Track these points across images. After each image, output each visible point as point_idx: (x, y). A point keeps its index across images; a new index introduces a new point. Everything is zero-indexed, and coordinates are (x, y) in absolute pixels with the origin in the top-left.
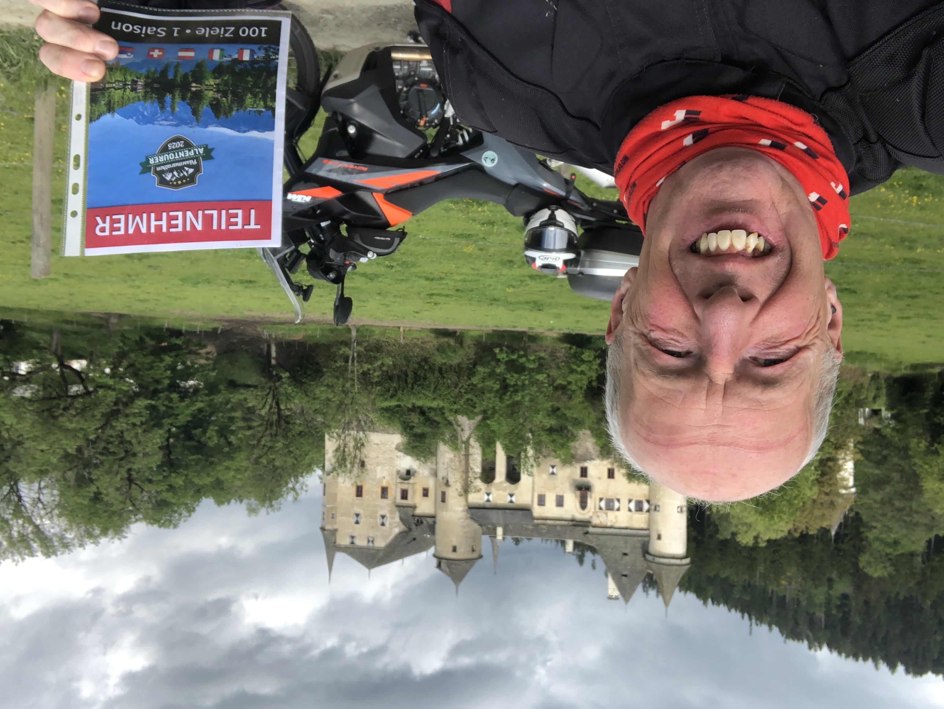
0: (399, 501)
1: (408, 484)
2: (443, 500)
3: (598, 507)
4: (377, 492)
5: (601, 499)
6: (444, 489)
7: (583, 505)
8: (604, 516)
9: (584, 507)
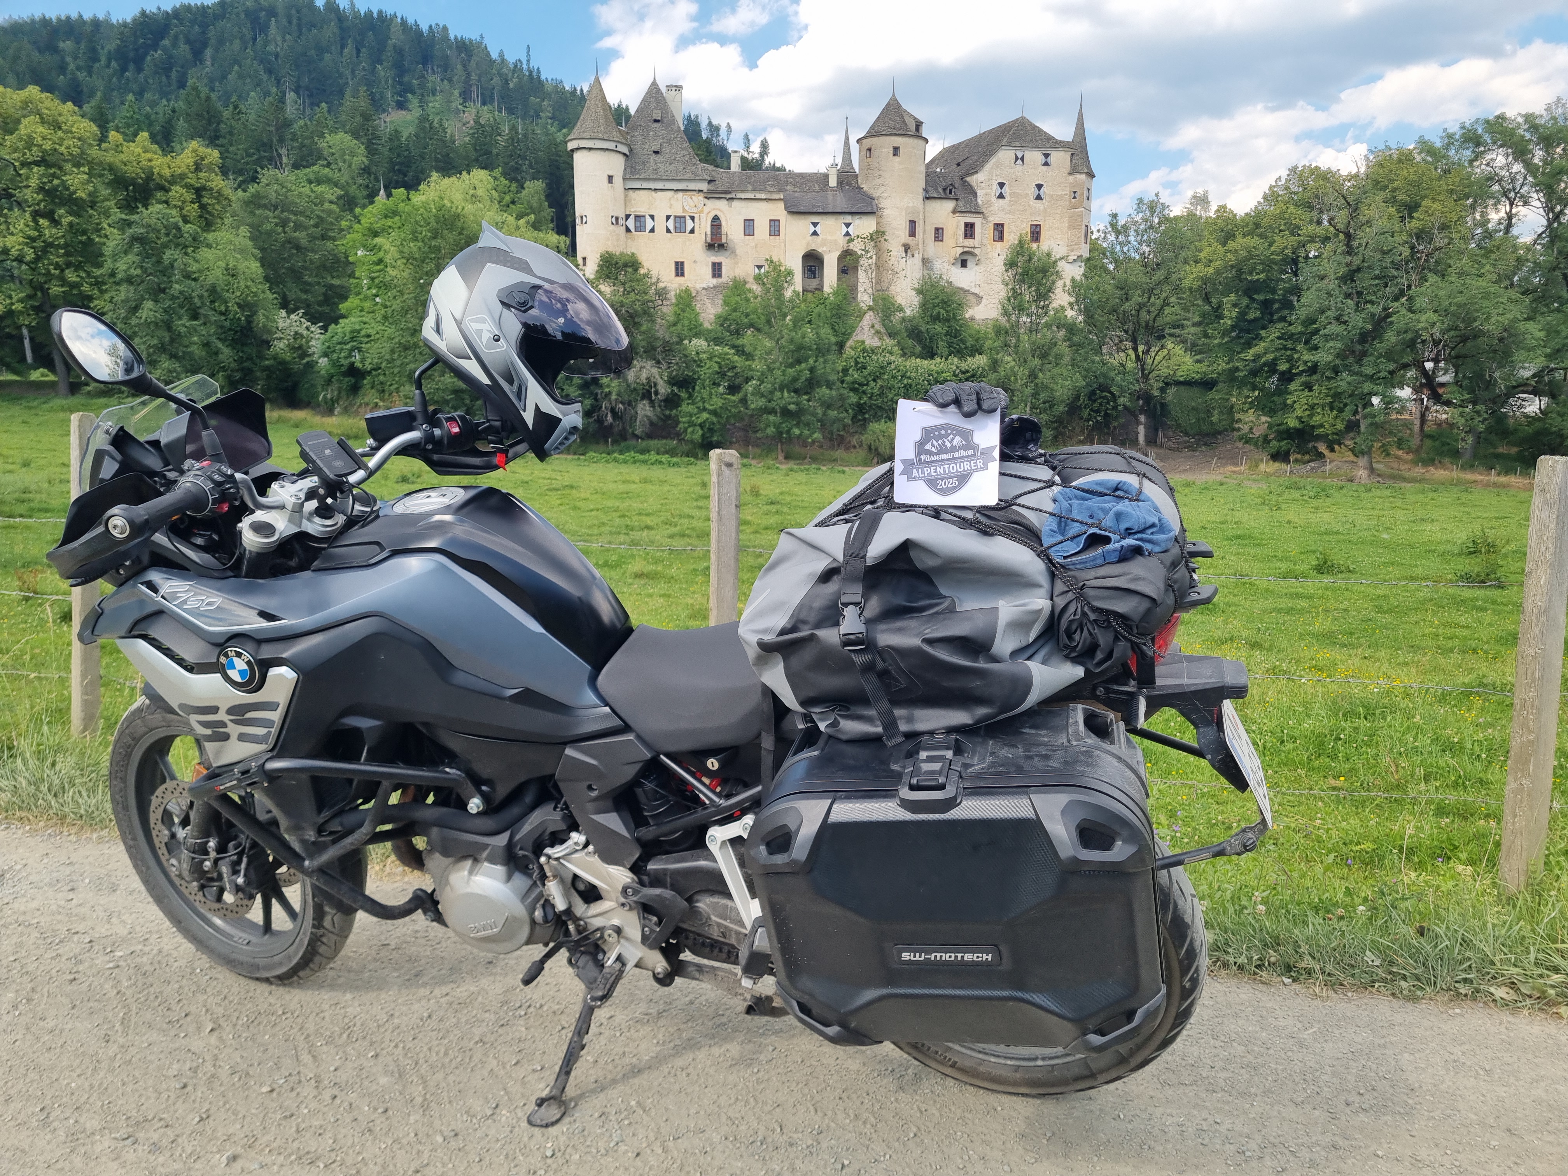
0: (977, 220)
1: (963, 247)
2: (912, 223)
3: (696, 220)
4: (1009, 233)
5: (692, 231)
6: (911, 241)
7: (716, 223)
8: (687, 208)
9: (716, 219)
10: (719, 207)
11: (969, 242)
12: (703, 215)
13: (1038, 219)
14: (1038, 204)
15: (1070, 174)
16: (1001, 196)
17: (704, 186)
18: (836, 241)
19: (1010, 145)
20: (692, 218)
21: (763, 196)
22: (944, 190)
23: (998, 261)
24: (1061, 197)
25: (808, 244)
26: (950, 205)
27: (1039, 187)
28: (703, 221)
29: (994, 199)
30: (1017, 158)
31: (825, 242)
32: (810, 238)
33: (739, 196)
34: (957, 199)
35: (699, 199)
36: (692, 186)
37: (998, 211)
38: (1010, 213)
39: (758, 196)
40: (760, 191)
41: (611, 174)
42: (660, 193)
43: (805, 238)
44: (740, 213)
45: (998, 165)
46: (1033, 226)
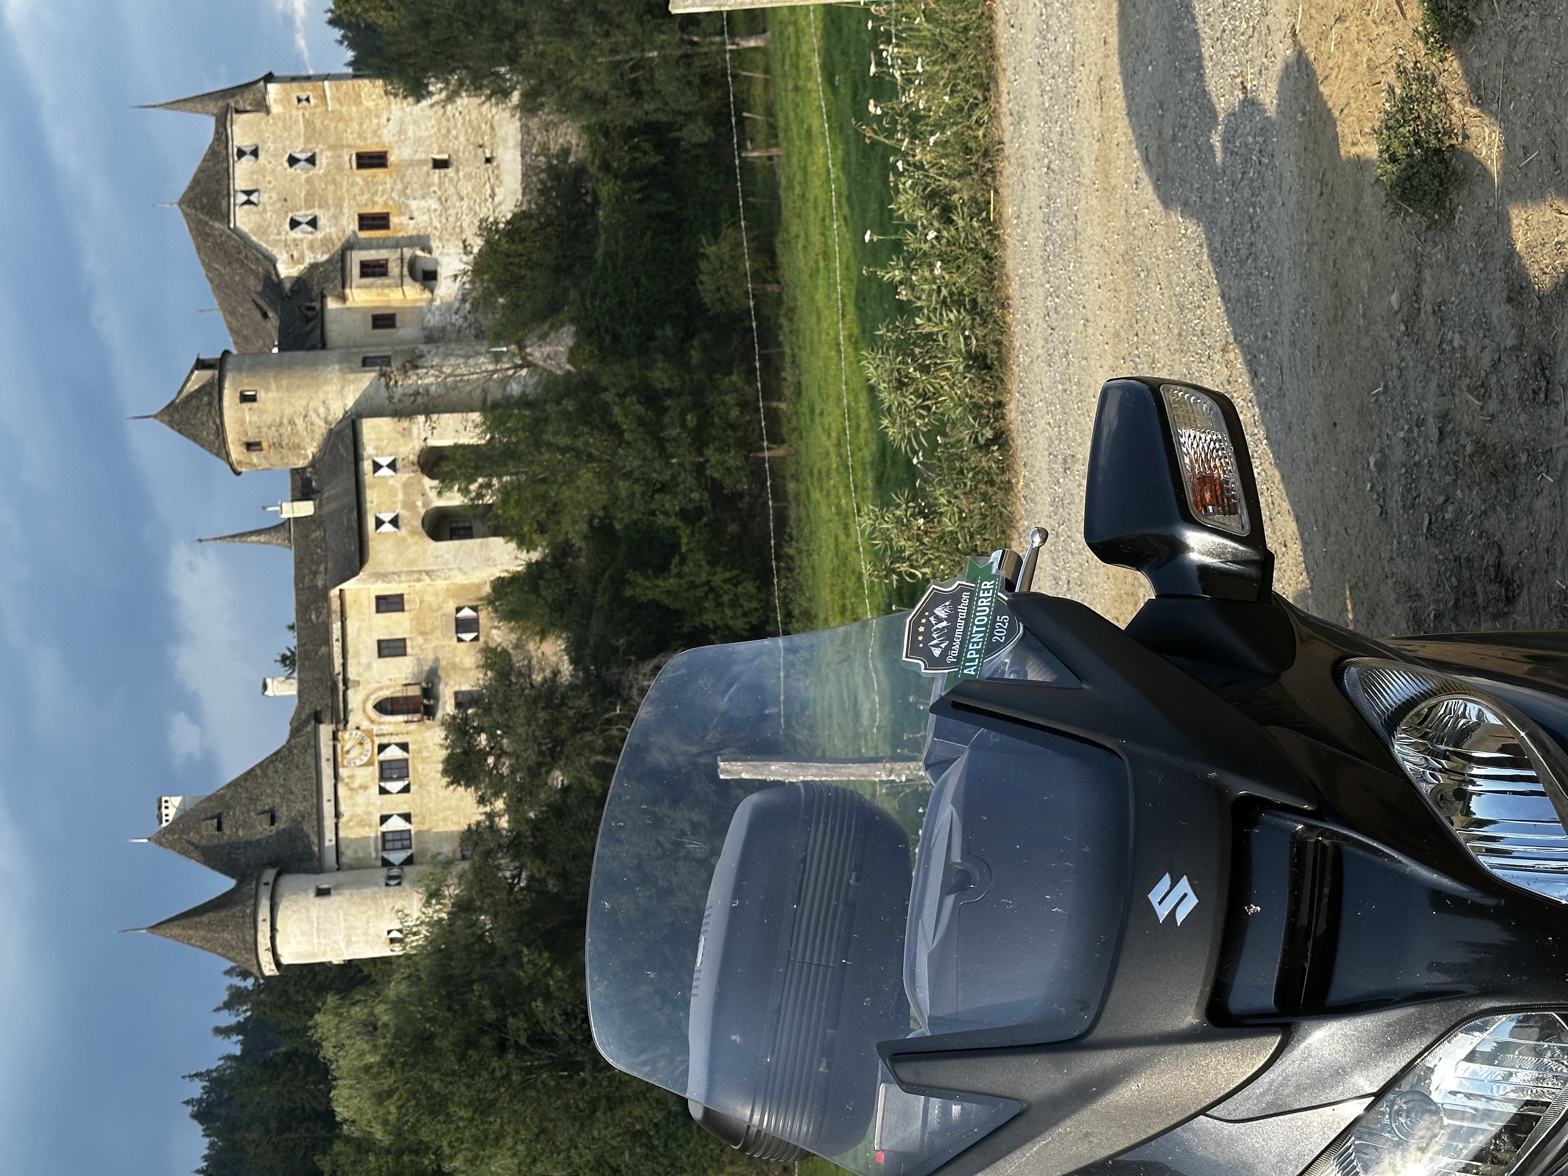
0: (357, 257)
1: (402, 276)
2: (366, 362)
3: (385, 741)
4: (374, 203)
5: (404, 747)
6: (396, 361)
7: (386, 707)
8: (365, 759)
9: (380, 707)
10: (360, 702)
11: (394, 268)
12: (376, 729)
13: (348, 158)
14: (323, 161)
16: (313, 223)
17: (325, 730)
18: (405, 485)
19: (226, 217)
20: (382, 748)
21: (336, 626)
23: (422, 219)
24: (309, 122)
25: (413, 533)
26: (332, 305)
27: (293, 161)
28: (386, 729)
29: (319, 235)
30: (249, 202)
31: (409, 505)
32: (403, 532)
33: (338, 668)
34: (323, 297)
35: (348, 738)
36: (326, 751)
37: (339, 226)
38: (340, 206)
39: (336, 633)
40: (328, 632)
41: (312, 892)
42: (342, 808)
43: (404, 540)
44: (369, 666)
45: (262, 230)
46: (360, 166)
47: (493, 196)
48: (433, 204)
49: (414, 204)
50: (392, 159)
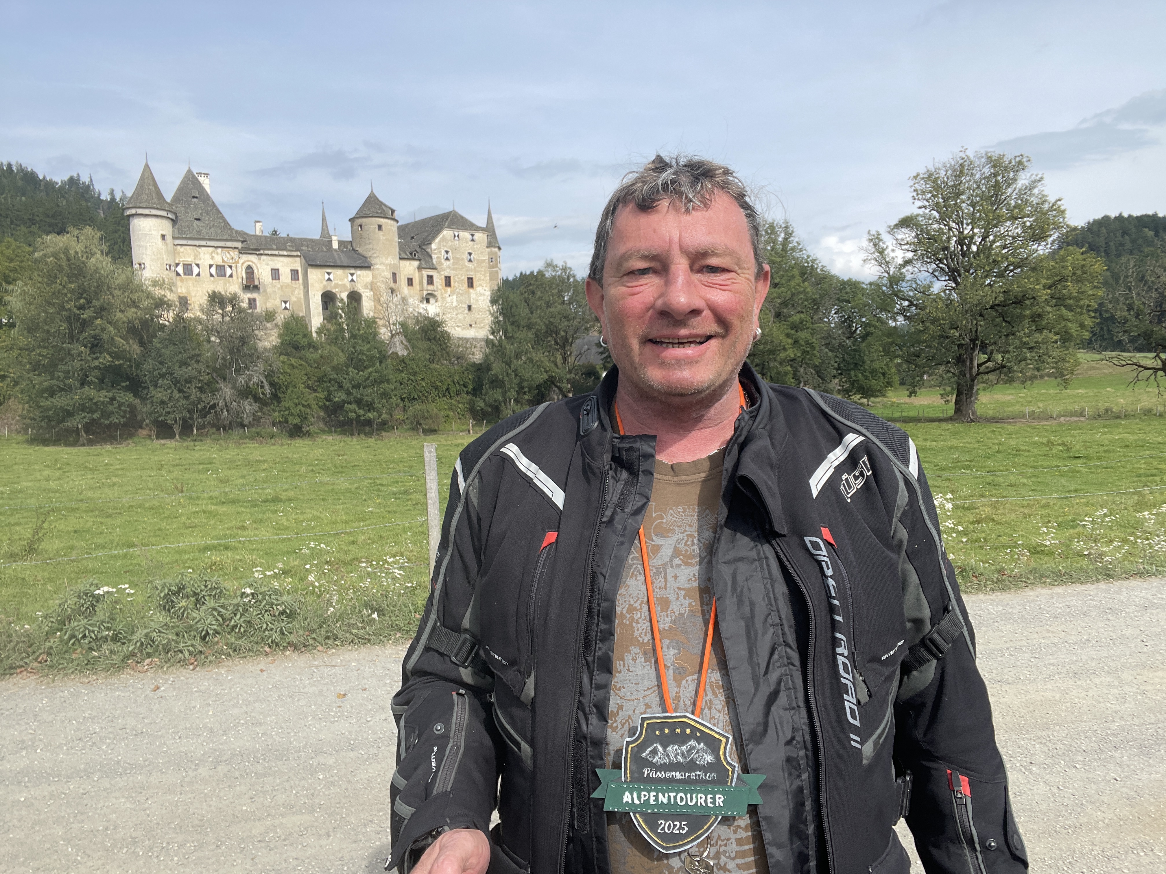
0: (434, 274)
1: (427, 290)
2: (394, 274)
3: (234, 268)
4: (455, 282)
5: (231, 276)
6: (394, 286)
7: (250, 271)
8: (225, 260)
9: (249, 268)
10: (252, 259)
11: (430, 287)
12: (239, 265)
13: (471, 274)
14: (470, 265)
15: (488, 247)
16: (447, 259)
17: (239, 245)
18: (345, 285)
19: (449, 227)
20: (231, 267)
21: (285, 253)
22: (411, 254)
23: (449, 300)
24: (484, 261)
25: (325, 286)
26: (416, 263)
27: (470, 254)
28: (239, 270)
29: (443, 261)
30: (455, 236)
31: (337, 285)
32: (325, 283)
33: (266, 252)
34: (420, 260)
35: (235, 254)
36: (229, 244)
37: (447, 268)
38: (454, 269)
39: (281, 253)
40: (282, 250)
41: (164, 233)
42: (203, 248)
43: (322, 283)
44: (268, 264)
45: (444, 239)
46: (468, 278)
47: (458, 326)
48: (455, 304)
49: (454, 297)
50: (471, 290)
